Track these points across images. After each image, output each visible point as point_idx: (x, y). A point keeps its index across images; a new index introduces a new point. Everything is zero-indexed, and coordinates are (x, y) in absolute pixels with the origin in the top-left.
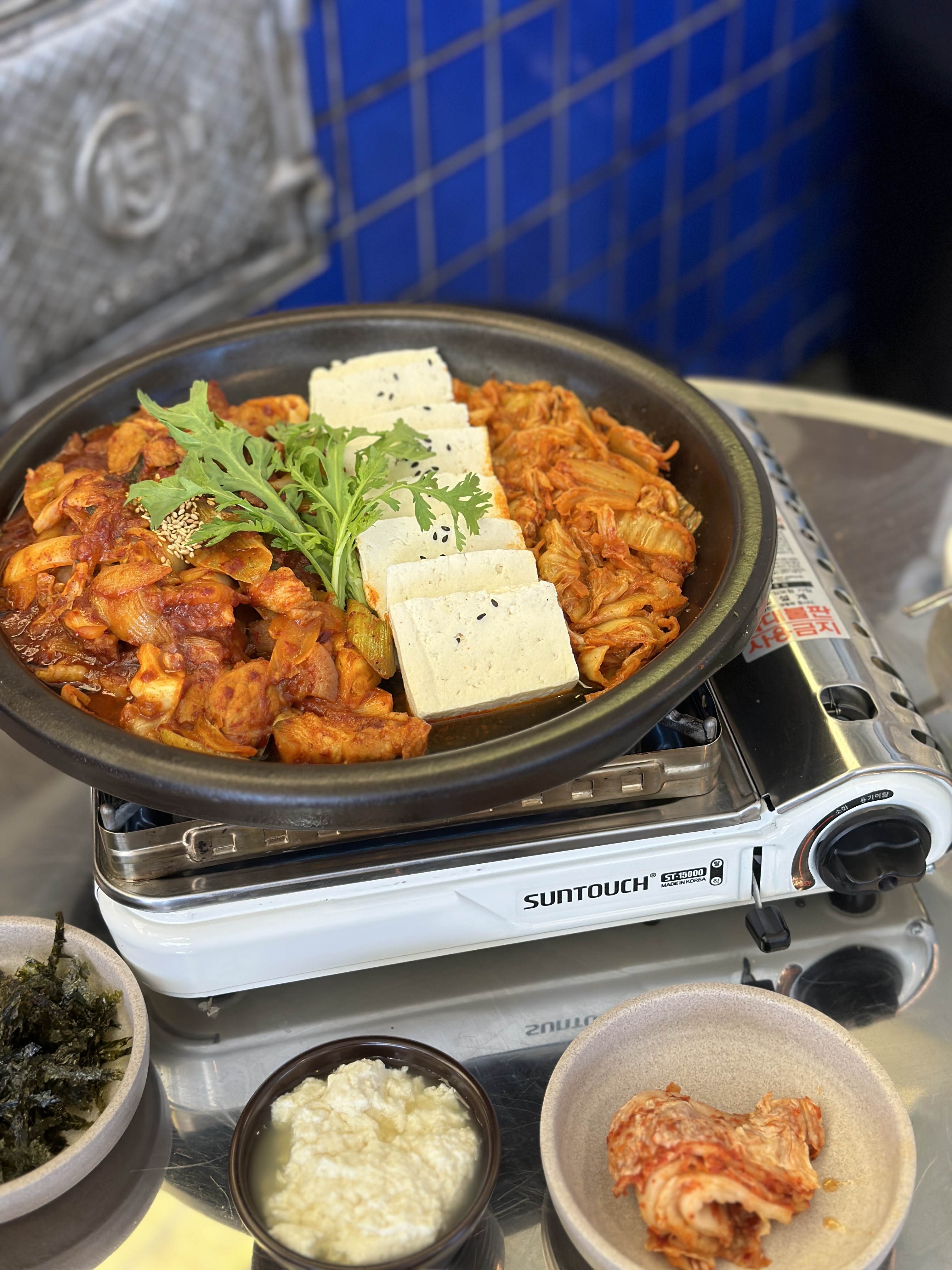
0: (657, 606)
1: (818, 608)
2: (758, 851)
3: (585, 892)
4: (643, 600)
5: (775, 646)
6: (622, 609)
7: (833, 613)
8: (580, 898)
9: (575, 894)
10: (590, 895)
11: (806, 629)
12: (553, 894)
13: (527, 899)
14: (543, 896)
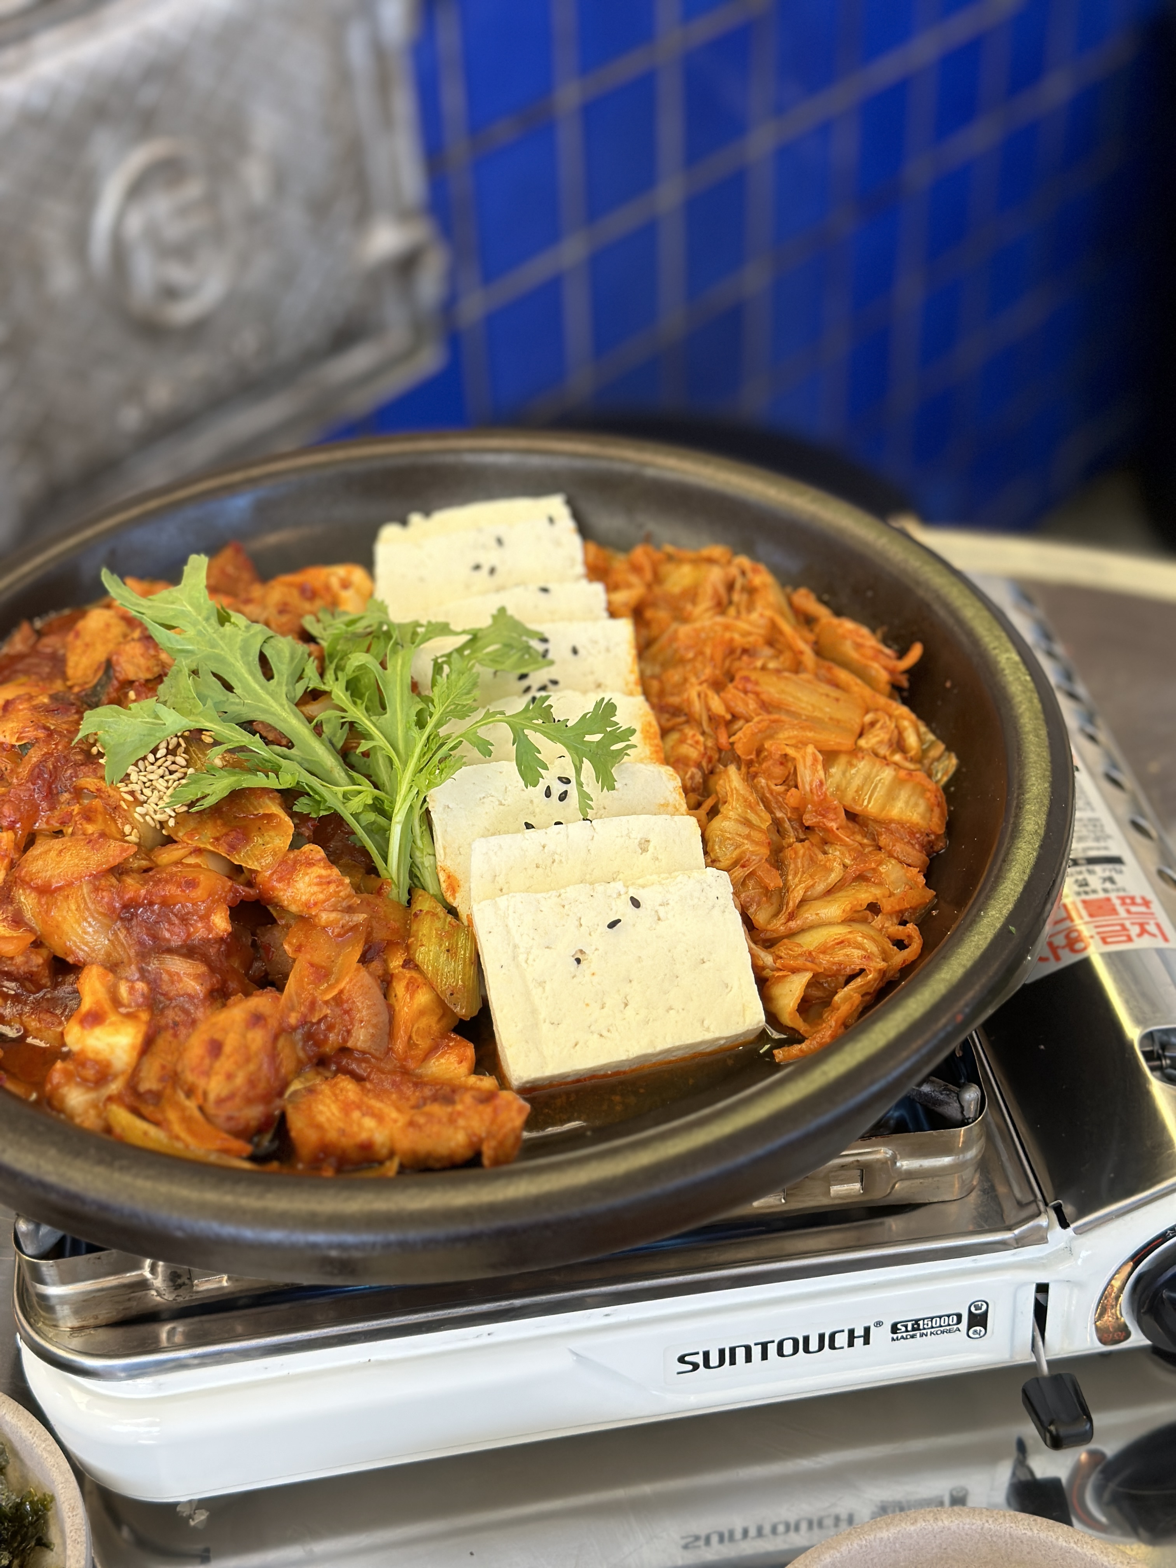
0: (887, 905)
1: (1133, 898)
2: (1042, 1289)
3: (772, 1349)
4: (865, 895)
5: (1068, 959)
6: (832, 910)
7: (1156, 907)
8: (764, 1356)
9: (757, 1352)
10: (780, 1353)
11: (1115, 934)
12: (722, 1352)
13: (682, 1360)
14: (706, 1355)
